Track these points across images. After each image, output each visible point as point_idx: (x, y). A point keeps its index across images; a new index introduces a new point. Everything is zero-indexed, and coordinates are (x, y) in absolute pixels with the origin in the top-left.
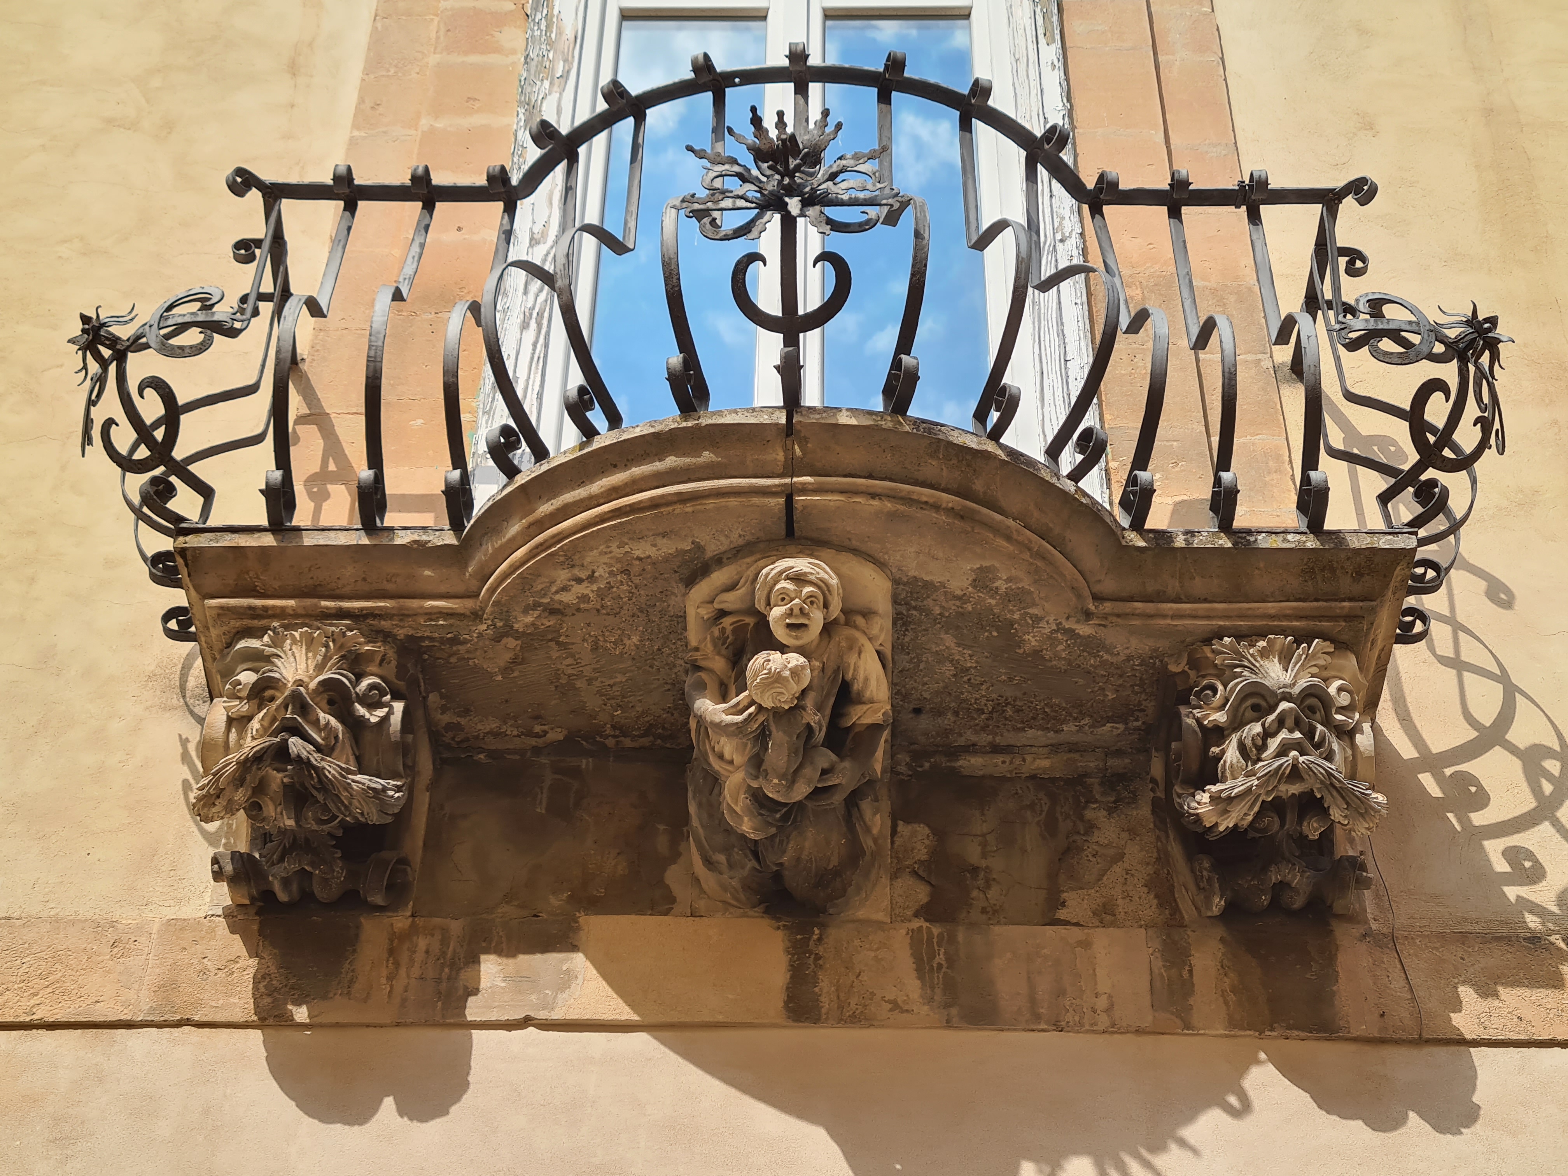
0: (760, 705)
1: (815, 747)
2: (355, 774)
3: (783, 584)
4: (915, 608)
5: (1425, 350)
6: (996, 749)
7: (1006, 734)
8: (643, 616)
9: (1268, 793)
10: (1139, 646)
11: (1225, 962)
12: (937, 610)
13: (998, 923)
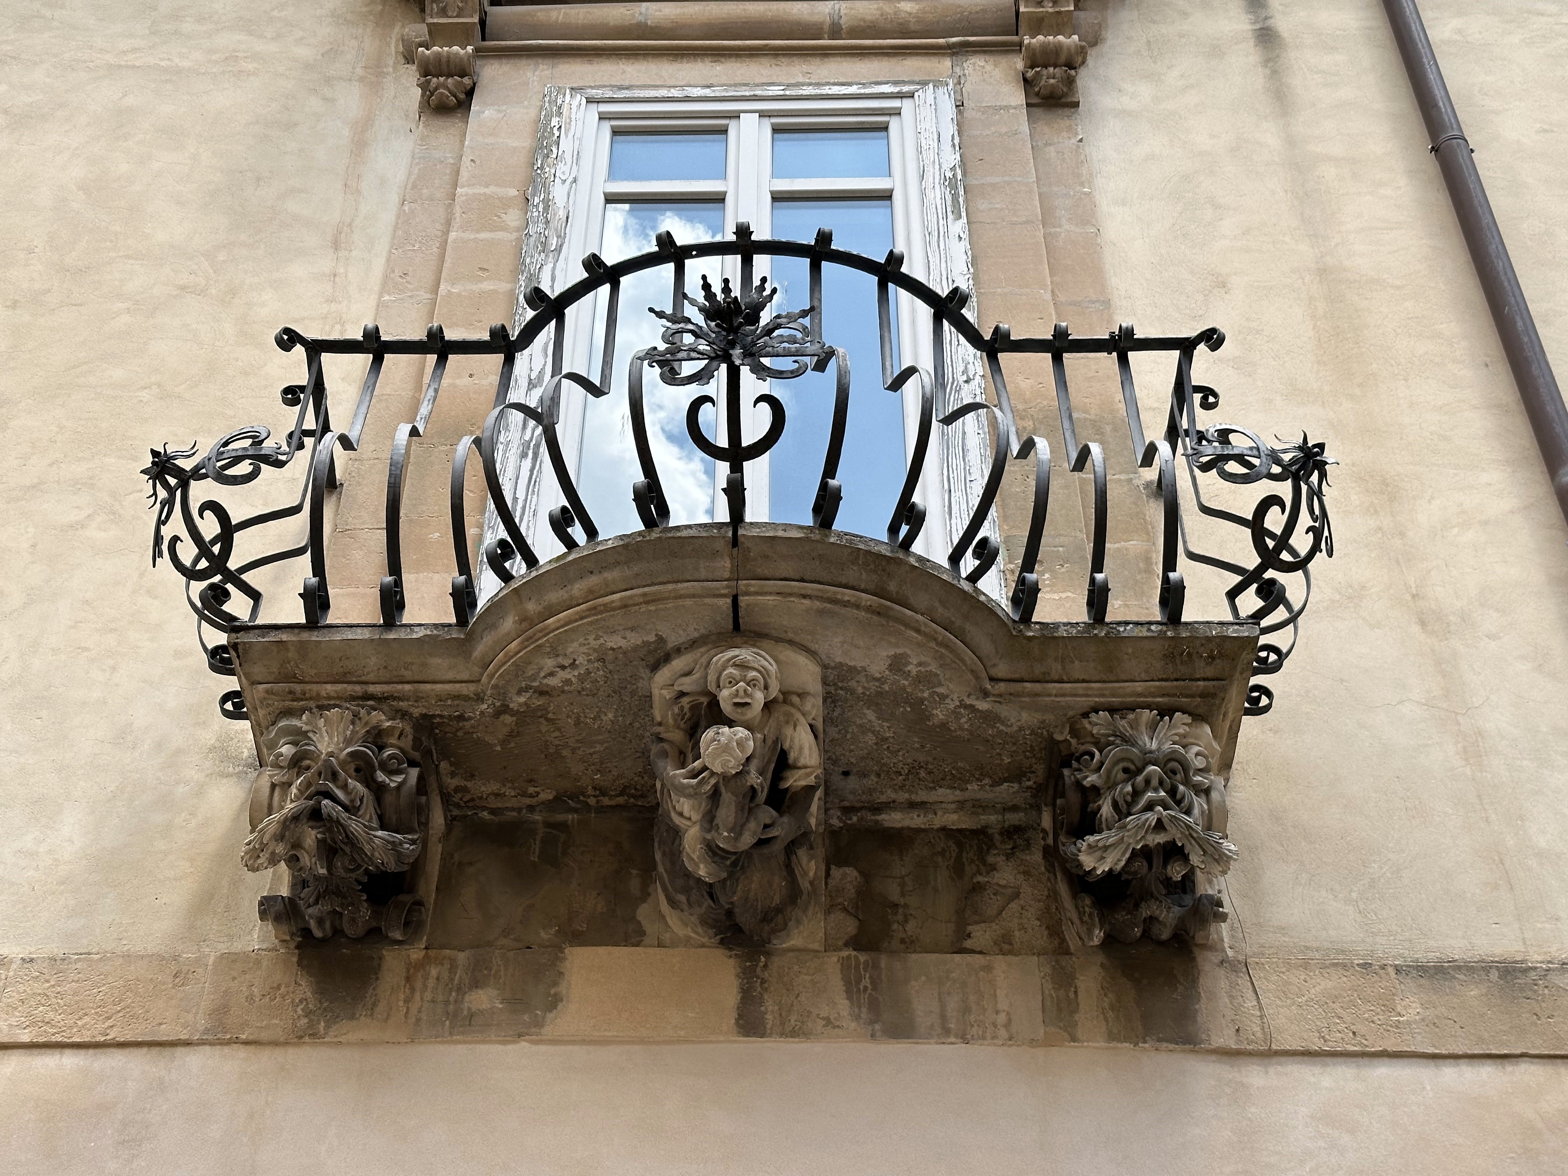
0: (712, 771)
1: (758, 805)
2: (377, 830)
3: (731, 670)
4: (841, 688)
5: (1264, 471)
6: (912, 805)
7: (920, 792)
8: (616, 697)
9: (1138, 842)
10: (1028, 718)
11: (1105, 984)
12: (860, 690)
13: (915, 952)
